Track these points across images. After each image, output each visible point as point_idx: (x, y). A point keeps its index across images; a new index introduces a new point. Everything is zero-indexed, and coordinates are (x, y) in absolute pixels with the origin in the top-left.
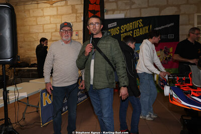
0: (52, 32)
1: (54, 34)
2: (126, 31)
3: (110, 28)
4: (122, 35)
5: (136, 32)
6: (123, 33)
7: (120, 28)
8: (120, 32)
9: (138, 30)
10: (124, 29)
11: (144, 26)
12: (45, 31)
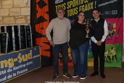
0: (9, 8)
1: (11, 10)
2: (72, 8)
3: (57, 4)
4: (68, 11)
5: (81, 8)
6: (70, 9)
7: (66, 4)
8: (66, 8)
9: (84, 6)
10: (71, 5)
11: (89, 3)
12: (3, 7)
